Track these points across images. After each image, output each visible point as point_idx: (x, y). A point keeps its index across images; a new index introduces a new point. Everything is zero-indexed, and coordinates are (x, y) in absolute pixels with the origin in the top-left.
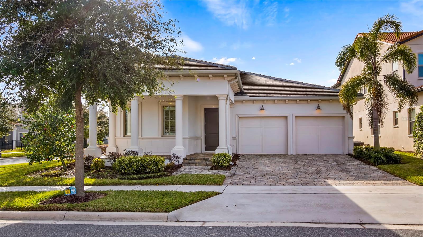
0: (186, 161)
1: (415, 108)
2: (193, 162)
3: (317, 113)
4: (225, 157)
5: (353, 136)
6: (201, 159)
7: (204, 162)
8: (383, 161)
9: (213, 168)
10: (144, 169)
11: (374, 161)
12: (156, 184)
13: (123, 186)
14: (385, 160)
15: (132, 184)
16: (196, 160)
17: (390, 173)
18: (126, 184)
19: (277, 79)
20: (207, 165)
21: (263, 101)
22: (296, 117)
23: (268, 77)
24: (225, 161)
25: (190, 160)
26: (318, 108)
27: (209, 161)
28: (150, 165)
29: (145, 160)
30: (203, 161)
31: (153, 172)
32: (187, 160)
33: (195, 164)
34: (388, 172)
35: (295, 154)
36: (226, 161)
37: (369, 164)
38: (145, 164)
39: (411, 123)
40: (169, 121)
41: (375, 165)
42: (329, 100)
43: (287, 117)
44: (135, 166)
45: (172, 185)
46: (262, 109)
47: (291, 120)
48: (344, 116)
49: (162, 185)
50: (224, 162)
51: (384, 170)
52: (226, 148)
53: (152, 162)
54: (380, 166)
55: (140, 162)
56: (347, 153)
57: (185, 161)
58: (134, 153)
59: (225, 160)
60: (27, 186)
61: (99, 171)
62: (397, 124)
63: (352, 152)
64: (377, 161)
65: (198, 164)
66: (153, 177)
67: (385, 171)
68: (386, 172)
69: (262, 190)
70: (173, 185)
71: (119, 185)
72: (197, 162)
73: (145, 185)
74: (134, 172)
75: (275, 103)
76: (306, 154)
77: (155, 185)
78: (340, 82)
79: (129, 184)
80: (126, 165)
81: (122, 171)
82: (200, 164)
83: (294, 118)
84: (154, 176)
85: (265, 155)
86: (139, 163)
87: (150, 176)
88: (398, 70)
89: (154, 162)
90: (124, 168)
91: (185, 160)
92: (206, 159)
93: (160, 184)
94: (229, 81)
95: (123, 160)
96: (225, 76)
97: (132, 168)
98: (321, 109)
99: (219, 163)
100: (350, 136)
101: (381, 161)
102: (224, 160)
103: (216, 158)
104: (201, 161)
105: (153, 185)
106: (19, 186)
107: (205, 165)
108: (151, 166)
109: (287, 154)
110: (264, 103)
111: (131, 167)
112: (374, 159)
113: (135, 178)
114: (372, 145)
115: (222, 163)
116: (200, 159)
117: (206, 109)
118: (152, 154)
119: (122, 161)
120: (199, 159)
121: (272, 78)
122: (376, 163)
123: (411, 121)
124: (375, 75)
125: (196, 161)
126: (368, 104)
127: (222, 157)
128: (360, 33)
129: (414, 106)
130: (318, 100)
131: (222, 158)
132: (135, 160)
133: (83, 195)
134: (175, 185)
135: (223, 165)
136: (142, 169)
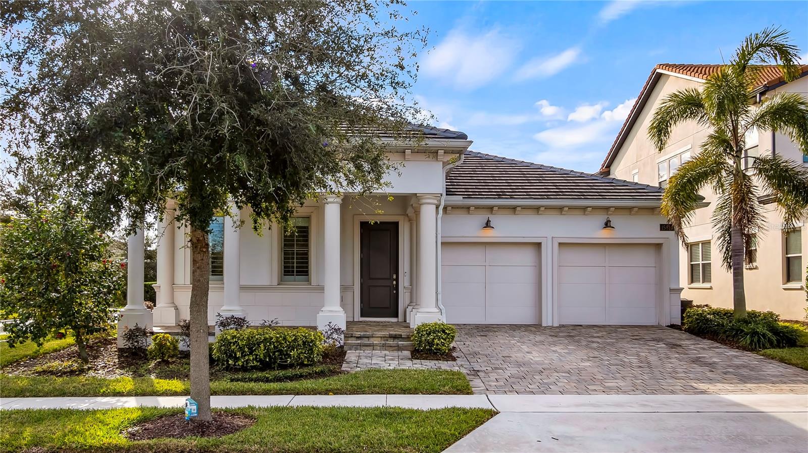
0: (350, 339)
1: (800, 227)
2: (365, 341)
3: (604, 235)
4: (444, 331)
5: (681, 286)
6: (384, 336)
7: (391, 342)
8: (770, 341)
9: (417, 354)
10: (281, 359)
11: (752, 341)
12: (327, 392)
13: (251, 396)
14: (774, 339)
15: (272, 392)
16: (373, 337)
17: (802, 368)
18: (259, 393)
19: (504, 160)
20: (399, 348)
21: (491, 208)
22: (559, 243)
23: (481, 155)
24: (445, 340)
25: (358, 338)
26: (607, 225)
27: (400, 339)
28: (295, 350)
29: (285, 339)
30: (387, 340)
31: (302, 365)
32: (352, 337)
33: (373, 346)
34: (793, 365)
35: (556, 325)
36: (448, 340)
37: (737, 348)
38: (284, 348)
39: (788, 259)
40: (294, 251)
41: (752, 350)
42: (630, 209)
43: (539, 245)
44: (261, 352)
45: (363, 394)
46: (488, 225)
47: (548, 251)
48: (662, 244)
49: (341, 394)
50: (442, 342)
51: (782, 360)
52: (436, 310)
53: (300, 342)
54: (768, 351)
55: (274, 343)
56: (666, 322)
57: (348, 340)
58: (239, 322)
59: (444, 337)
60: (27, 397)
61: (167, 363)
62: (755, 261)
63: (678, 322)
64: (759, 341)
65: (379, 348)
66: (306, 376)
67: (785, 363)
68: (789, 364)
69: (577, 406)
70: (366, 394)
71: (243, 395)
72: (376, 341)
73: (302, 395)
74: (258, 364)
75: (515, 214)
76: (581, 326)
77: (325, 394)
78: (607, 170)
79: (266, 393)
80: (241, 349)
81: (231, 362)
82: (384, 347)
83: (556, 246)
84: (310, 374)
85: (495, 326)
86: (270, 343)
87: (301, 374)
88: (758, 146)
89: (304, 343)
90: (236, 355)
91: (346, 339)
92: (396, 335)
93: (335, 392)
94: (445, 164)
95: (234, 337)
96: (441, 152)
97: (254, 357)
98: (613, 228)
99: (431, 344)
100: (673, 287)
101: (767, 341)
102: (443, 339)
103: (424, 333)
104: (384, 340)
105: (319, 394)
106: (9, 397)
107: (394, 348)
108: (297, 350)
109: (541, 325)
110: (492, 213)
111: (251, 353)
112: (752, 337)
113: (267, 378)
114: (730, 306)
115: (437, 344)
116: (382, 336)
117: (364, 225)
118: (278, 325)
119: (232, 341)
120: (380, 336)
121: (492, 158)
122: (755, 344)
123: (789, 256)
124: (736, 156)
125: (372, 339)
126: (719, 217)
127: (438, 332)
128: (664, 65)
129: (797, 224)
130: (607, 209)
131: (439, 334)
132: (263, 338)
133: (208, 418)
134: (369, 394)
135: (439, 349)
136: (275, 358)
